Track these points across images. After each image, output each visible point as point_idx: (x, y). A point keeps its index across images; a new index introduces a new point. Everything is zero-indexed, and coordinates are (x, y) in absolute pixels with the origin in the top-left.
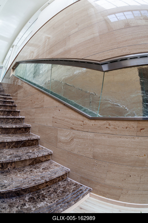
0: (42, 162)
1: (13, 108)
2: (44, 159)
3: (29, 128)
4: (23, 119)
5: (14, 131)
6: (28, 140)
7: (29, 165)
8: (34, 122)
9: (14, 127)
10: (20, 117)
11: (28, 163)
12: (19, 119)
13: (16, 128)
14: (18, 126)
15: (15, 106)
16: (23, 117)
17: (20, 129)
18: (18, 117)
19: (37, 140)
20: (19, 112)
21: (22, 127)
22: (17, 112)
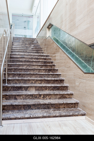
0: (66, 98)
1: (53, 67)
2: (68, 97)
3: (63, 80)
4: (60, 75)
5: (53, 82)
6: (61, 86)
7: (59, 98)
8: (66, 76)
9: (53, 79)
10: (58, 73)
11: (58, 97)
12: (57, 75)
13: (54, 80)
14: (56, 79)
15: (54, 66)
16: (60, 73)
17: (57, 80)
18: (56, 73)
19: (67, 87)
20: (57, 70)
21: (59, 79)
22: (56, 70)
